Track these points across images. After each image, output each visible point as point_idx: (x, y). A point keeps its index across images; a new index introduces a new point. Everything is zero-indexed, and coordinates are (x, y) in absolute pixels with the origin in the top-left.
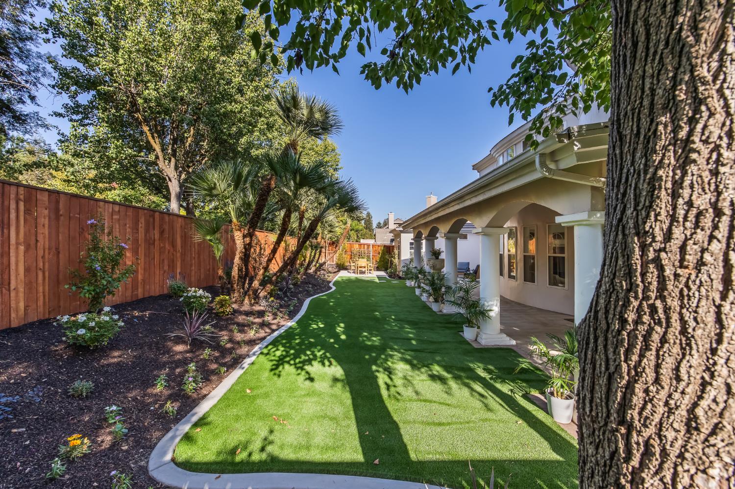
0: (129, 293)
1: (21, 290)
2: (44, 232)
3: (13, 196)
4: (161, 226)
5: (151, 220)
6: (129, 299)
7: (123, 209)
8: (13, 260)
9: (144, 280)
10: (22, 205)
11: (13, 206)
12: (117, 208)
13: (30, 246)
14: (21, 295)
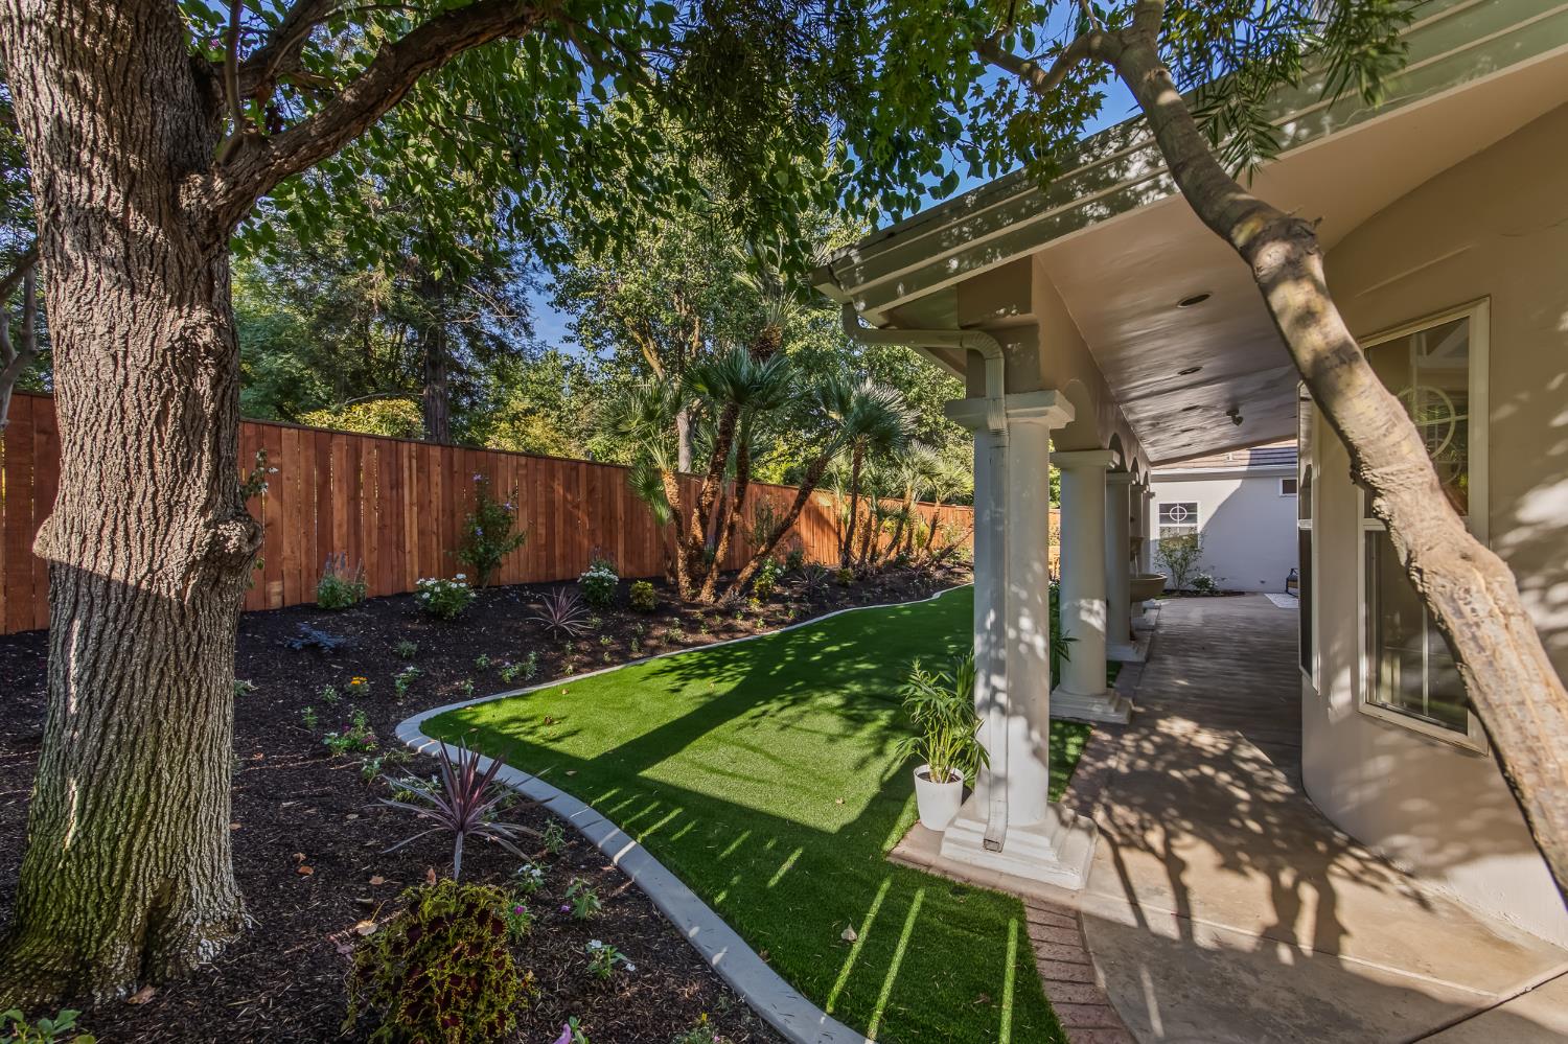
0: (542, 572)
1: (415, 553)
2: (437, 493)
3: (405, 453)
4: (589, 481)
5: (574, 474)
6: (542, 579)
7: (531, 461)
8: (407, 521)
9: (564, 557)
10: (414, 462)
11: (406, 464)
12: (523, 460)
13: (423, 507)
14: (416, 559)
